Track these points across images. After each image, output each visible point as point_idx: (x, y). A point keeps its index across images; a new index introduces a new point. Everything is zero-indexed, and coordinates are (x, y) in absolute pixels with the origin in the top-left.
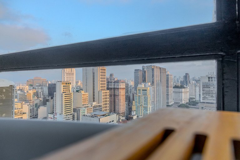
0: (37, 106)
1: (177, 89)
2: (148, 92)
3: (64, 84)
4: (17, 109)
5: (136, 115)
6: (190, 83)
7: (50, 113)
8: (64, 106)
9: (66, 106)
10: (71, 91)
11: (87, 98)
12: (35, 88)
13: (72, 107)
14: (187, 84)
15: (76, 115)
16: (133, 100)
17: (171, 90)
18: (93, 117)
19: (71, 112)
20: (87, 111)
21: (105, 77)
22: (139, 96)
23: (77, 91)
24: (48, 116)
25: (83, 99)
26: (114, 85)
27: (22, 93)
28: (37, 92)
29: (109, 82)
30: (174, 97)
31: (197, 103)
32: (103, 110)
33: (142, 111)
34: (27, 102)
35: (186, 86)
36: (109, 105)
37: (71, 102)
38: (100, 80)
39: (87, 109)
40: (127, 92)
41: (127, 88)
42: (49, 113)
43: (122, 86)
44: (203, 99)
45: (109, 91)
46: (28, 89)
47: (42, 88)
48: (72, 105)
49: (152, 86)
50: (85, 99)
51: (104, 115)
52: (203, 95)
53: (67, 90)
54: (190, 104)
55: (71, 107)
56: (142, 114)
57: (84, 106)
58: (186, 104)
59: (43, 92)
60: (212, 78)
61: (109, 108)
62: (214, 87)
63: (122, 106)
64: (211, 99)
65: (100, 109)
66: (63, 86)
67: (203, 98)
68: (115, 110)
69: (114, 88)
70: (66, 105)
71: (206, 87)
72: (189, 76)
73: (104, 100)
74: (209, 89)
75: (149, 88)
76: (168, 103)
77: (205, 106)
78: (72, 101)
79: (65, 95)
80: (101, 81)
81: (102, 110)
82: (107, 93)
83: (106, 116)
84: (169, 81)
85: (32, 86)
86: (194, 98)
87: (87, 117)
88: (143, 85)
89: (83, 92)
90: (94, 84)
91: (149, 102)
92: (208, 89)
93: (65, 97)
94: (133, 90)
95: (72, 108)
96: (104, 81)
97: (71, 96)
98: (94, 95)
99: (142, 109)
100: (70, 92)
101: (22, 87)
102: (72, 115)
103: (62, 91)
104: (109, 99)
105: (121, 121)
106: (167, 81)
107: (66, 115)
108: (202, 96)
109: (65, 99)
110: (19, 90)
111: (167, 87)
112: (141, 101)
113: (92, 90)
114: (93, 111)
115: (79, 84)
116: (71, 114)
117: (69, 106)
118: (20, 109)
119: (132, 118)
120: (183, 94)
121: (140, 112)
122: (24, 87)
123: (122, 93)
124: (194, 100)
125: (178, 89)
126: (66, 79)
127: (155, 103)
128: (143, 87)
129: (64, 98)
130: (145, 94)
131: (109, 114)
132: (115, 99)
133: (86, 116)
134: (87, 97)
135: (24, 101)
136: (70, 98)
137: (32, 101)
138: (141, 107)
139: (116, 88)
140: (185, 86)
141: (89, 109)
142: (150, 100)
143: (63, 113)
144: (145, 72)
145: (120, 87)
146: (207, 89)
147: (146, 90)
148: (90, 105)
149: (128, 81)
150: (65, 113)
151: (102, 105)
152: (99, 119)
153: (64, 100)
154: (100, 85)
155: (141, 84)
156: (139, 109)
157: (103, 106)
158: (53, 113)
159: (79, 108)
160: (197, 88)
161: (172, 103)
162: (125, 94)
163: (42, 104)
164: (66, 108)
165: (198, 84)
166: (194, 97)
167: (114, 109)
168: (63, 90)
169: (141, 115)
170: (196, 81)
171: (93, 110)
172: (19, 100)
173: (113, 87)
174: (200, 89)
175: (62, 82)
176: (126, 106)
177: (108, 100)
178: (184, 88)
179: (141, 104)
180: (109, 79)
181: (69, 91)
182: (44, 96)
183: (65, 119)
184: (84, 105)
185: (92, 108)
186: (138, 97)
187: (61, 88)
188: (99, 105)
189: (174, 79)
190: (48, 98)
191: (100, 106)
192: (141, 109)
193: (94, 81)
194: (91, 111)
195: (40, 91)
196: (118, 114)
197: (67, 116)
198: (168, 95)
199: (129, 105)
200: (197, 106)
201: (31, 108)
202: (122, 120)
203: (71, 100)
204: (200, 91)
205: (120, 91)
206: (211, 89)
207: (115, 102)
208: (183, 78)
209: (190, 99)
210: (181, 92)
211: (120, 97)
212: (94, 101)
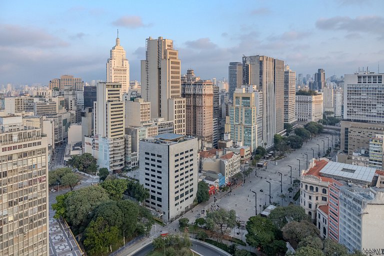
0: (67, 124)
1: (302, 96)
2: (252, 101)
3: (110, 86)
4: (32, 129)
5: (232, 141)
6: (325, 86)
7: (87, 135)
8: (110, 124)
9: (113, 124)
10: (121, 100)
11: (149, 111)
12: (62, 93)
13: (123, 125)
14: (320, 88)
15: (130, 139)
16: (227, 115)
17: (293, 98)
18: (158, 143)
19: (122, 134)
20: (149, 133)
21: (178, 75)
22: (237, 108)
23: (132, 99)
24: (83, 140)
25: (142, 113)
26: (195, 89)
27: (41, 102)
28: (66, 100)
29: (185, 85)
30: (297, 109)
31: (338, 121)
32: (176, 131)
33: (241, 133)
34: (50, 117)
35: (319, 91)
36: (185, 123)
37: (122, 117)
38: (171, 80)
39: (149, 130)
40: (216, 101)
41: (216, 94)
42: (85, 136)
43: (208, 90)
44: (348, 114)
45: (185, 99)
46: (51, 95)
47: (74, 94)
48: (124, 122)
49: (259, 91)
50: (145, 113)
51: (176, 141)
52: (348, 107)
53: (115, 97)
54: (324, 123)
55: (121, 126)
56: (241, 138)
57: (144, 124)
58: (319, 122)
59: (76, 100)
60: (364, 77)
61: (185, 128)
62: (368, 94)
63: (208, 125)
64: (362, 113)
65: (170, 130)
66: (109, 91)
67: (348, 112)
68: (195, 132)
69: (194, 94)
70: (114, 122)
71: (353, 94)
72: (324, 74)
73: (177, 114)
74: (359, 97)
75: (253, 95)
76: (286, 120)
77: (352, 127)
78: (124, 115)
79: (112, 105)
80: (172, 82)
81: (173, 132)
82: (183, 102)
83: (180, 141)
84: (289, 83)
85: (58, 90)
86: (333, 113)
87: (148, 144)
88: (244, 89)
89: (141, 101)
90: (160, 87)
91: (254, 119)
92: (357, 97)
93: (112, 108)
94: (227, 98)
95: (124, 127)
96: (178, 82)
97: (122, 107)
98: (160, 106)
99: (241, 131)
100: (119, 101)
101: (42, 92)
102: (124, 140)
103: (107, 99)
104: (185, 114)
105: (205, 150)
106: (286, 82)
107: (114, 139)
108: (346, 109)
109: (112, 112)
110: (36, 97)
111: (286, 93)
112: (240, 117)
113: (157, 98)
114: (158, 133)
115: (136, 87)
116: (122, 138)
117: (118, 125)
118: (36, 128)
119: (224, 146)
120: (313, 105)
121: (239, 135)
122: (45, 91)
123: (208, 102)
124: (333, 116)
125: (304, 96)
126: (113, 78)
127: (265, 119)
128: (244, 92)
129: (110, 110)
130: (247, 105)
131: (185, 138)
132: (195, 112)
133: (147, 140)
134: (149, 109)
135: (44, 115)
136: (120, 111)
137: (57, 116)
138: (239, 127)
139: (197, 95)
140: (317, 91)
141: (152, 129)
142: (255, 116)
143: (109, 137)
144: (247, 67)
145: (204, 92)
146: (354, 97)
147: (249, 98)
148: (154, 123)
149: (218, 82)
150: (112, 136)
151: (174, 123)
152: (169, 146)
153: (109, 113)
154: (171, 90)
155: (240, 87)
156: (237, 130)
157: (175, 125)
158: (93, 135)
159: (135, 127)
160: (339, 95)
161: (293, 121)
162: (212, 105)
163: (75, 120)
164: (113, 127)
165: (340, 88)
166: (333, 110)
167: (193, 131)
168: (110, 98)
169: (239, 140)
170: (336, 82)
171: (159, 131)
172: (36, 114)
173: (192, 92)
174: (343, 97)
175: (107, 84)
176: (214, 126)
177: (183, 114)
178: (315, 94)
179: (240, 121)
180: (186, 79)
181: (117, 99)
182: (78, 106)
183: (112, 145)
184: (143, 122)
185: (156, 129)
186: (235, 110)
187: (105, 94)
188: (168, 122)
189: (298, 80)
190: (84, 111)
191: (170, 125)
192: (239, 129)
193: (160, 82)
194: (154, 132)
195: (71, 98)
196: (201, 138)
197: (115, 141)
198: (286, 106)
199: (219, 123)
200: (337, 126)
201: (57, 126)
202: (207, 149)
203: (122, 114)
204: (343, 100)
205: (203, 99)
206: (362, 97)
207: (196, 118)
208: (314, 78)
209: (326, 113)
210: (311, 102)
211: (204, 110)
212: (160, 116)
